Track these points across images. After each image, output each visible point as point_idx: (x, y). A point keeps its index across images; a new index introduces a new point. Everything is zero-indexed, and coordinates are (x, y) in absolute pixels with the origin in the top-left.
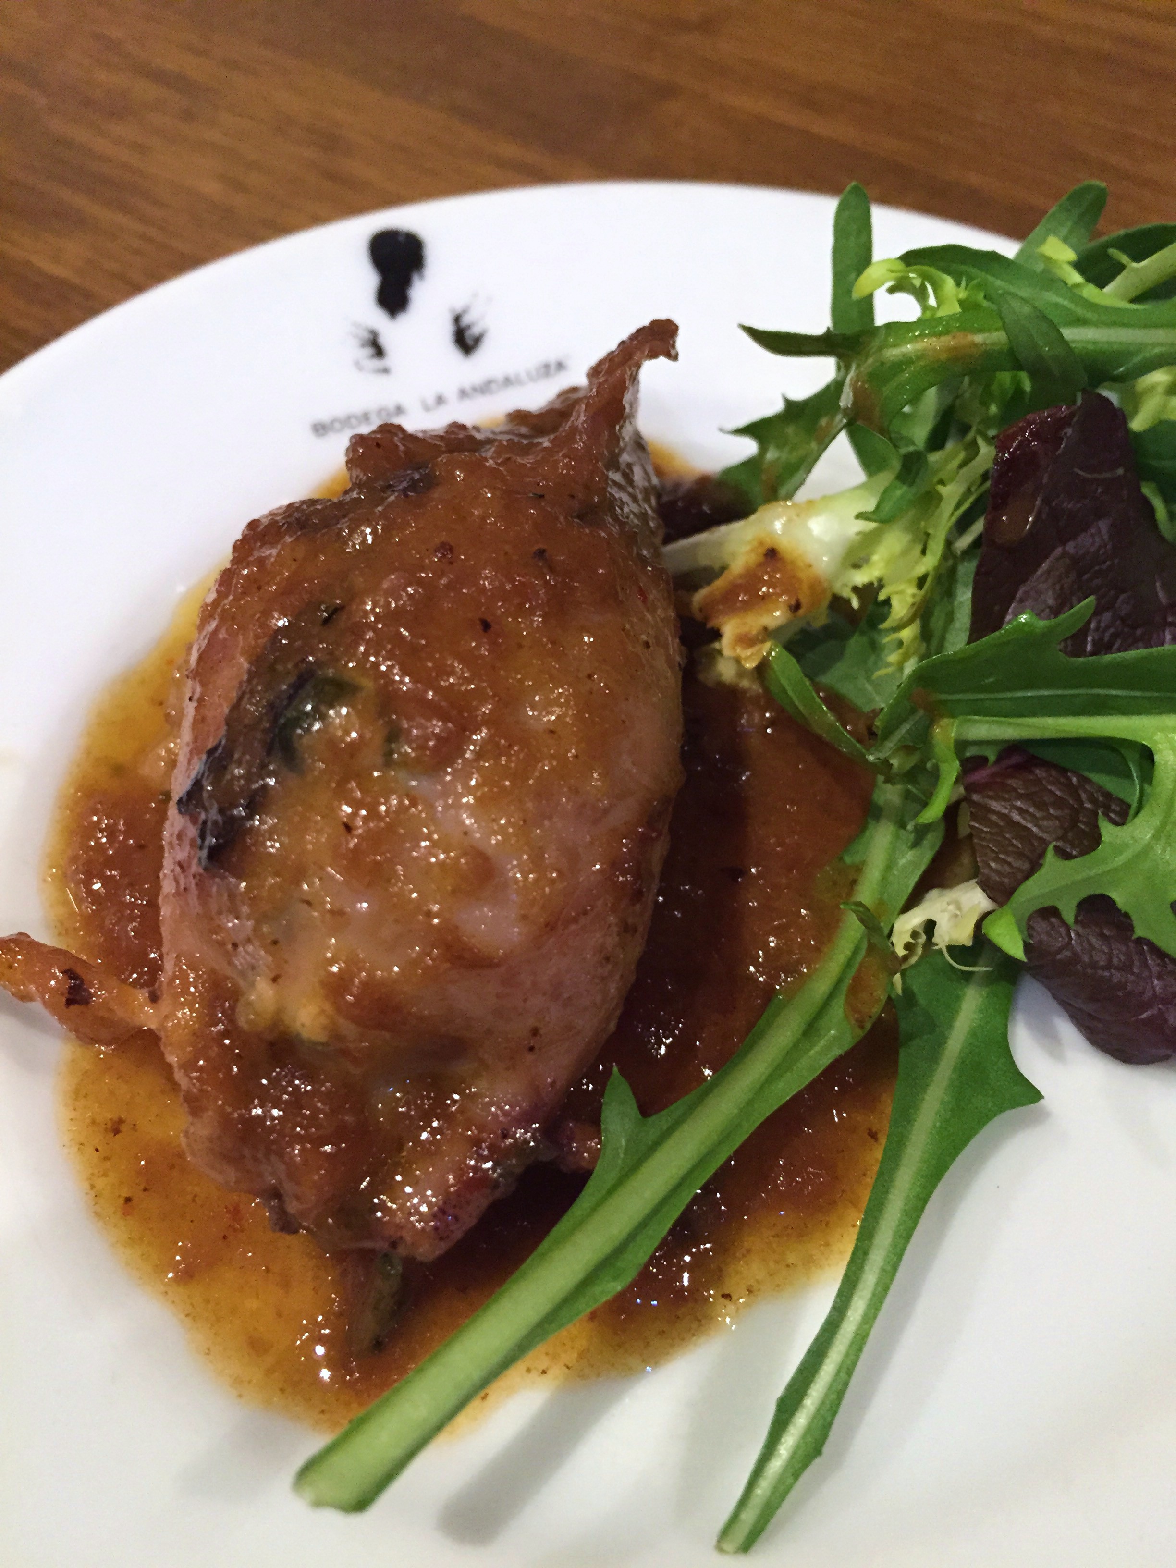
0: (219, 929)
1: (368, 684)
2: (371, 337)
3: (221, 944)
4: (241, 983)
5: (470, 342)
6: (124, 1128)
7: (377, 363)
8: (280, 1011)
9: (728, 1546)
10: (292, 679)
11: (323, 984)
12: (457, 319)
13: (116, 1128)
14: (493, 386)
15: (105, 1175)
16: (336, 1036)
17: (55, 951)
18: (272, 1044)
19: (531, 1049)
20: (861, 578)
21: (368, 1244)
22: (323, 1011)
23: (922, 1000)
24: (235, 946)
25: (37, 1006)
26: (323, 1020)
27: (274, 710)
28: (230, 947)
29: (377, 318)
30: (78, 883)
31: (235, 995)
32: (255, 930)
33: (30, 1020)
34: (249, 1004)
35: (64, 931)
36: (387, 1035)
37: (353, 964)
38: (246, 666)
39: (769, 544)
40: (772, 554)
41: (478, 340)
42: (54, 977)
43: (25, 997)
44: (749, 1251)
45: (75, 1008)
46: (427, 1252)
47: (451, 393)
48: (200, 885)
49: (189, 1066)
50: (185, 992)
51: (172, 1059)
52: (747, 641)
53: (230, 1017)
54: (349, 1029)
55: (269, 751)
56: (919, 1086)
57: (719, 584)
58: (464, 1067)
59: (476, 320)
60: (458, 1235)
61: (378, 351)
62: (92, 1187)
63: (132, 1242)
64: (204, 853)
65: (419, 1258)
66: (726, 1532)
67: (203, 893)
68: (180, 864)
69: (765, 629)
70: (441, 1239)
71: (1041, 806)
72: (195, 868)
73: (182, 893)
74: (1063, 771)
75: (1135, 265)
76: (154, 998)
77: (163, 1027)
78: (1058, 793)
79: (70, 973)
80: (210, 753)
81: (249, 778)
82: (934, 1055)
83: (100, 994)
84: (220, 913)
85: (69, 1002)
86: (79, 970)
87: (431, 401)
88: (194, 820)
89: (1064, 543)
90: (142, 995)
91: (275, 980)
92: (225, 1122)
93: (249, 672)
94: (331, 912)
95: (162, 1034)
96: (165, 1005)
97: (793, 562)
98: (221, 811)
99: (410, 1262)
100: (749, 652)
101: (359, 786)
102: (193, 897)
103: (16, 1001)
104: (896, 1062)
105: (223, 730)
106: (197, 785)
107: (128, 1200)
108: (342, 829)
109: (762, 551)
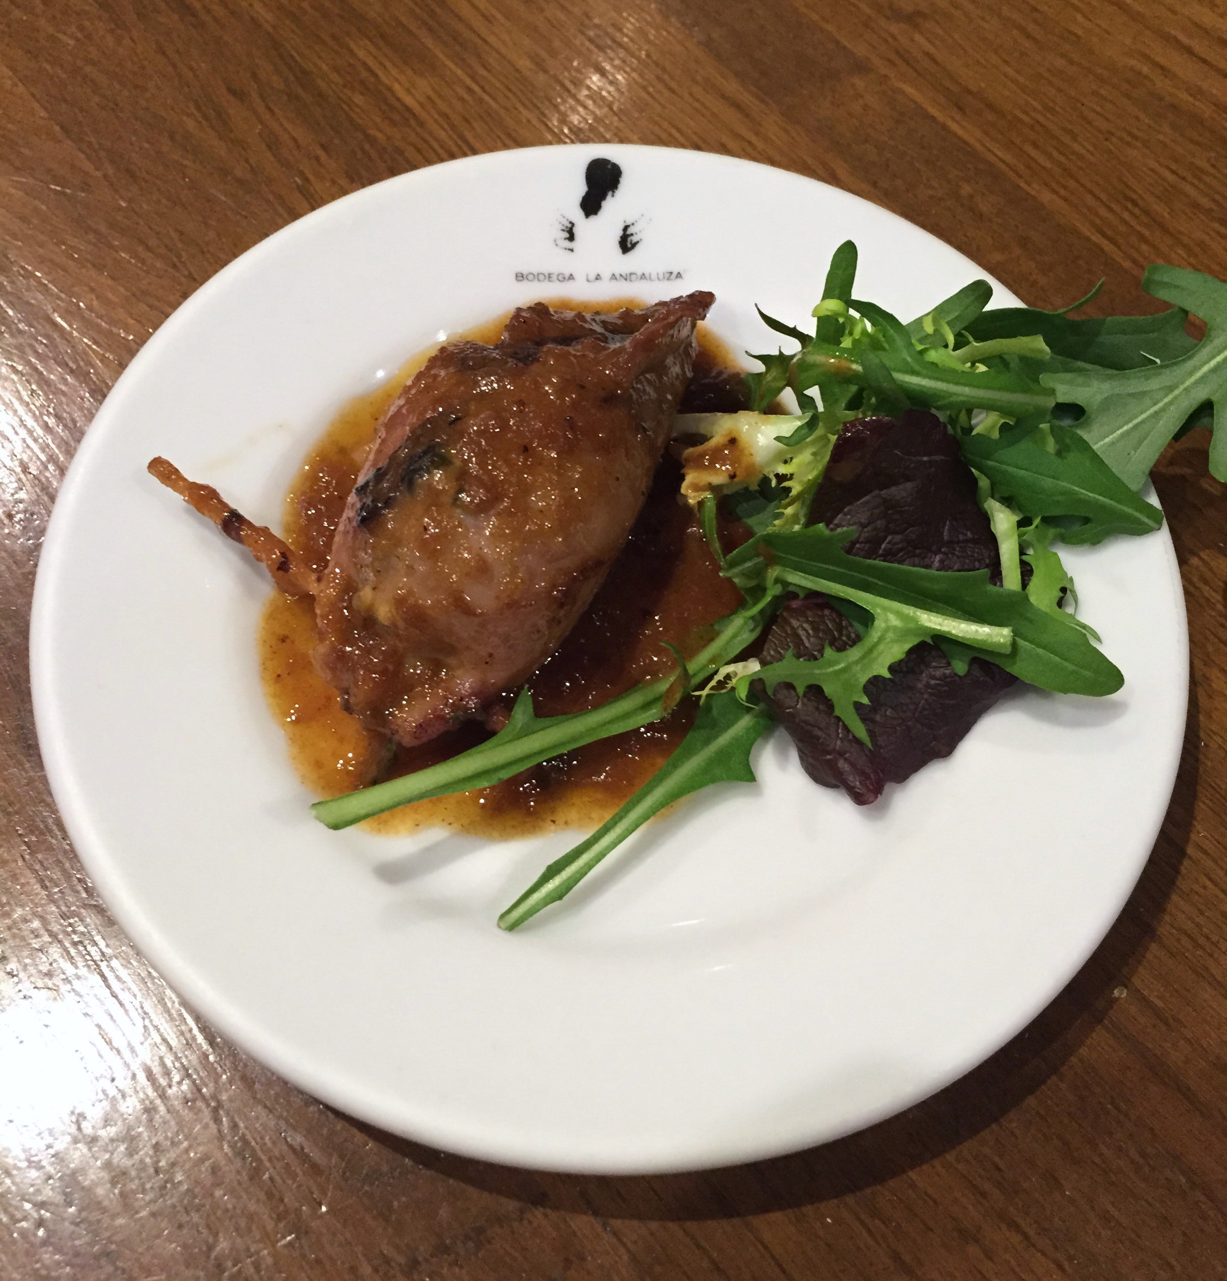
0: (356, 556)
1: (458, 463)
2: (570, 226)
3: (355, 564)
4: (360, 586)
5: (629, 245)
6: (288, 640)
7: (568, 244)
8: (372, 605)
9: (502, 925)
10: (424, 448)
11: (394, 598)
12: (626, 228)
13: (284, 639)
14: (633, 277)
15: (272, 660)
16: (394, 625)
17: (280, 541)
18: (365, 619)
19: (487, 663)
20: (782, 469)
21: (381, 729)
22: (390, 611)
23: (715, 712)
24: (362, 567)
25: (263, 565)
26: (389, 615)
27: (411, 459)
28: (359, 566)
29: (577, 215)
30: (302, 507)
31: (356, 590)
32: (372, 563)
33: (259, 573)
34: (359, 597)
35: (288, 530)
36: (418, 632)
37: (410, 593)
38: (408, 432)
39: (734, 435)
40: (733, 442)
41: (634, 245)
42: (275, 554)
43: (259, 559)
44: (573, 804)
45: (281, 573)
46: (408, 741)
47: (606, 275)
48: (355, 532)
49: (324, 617)
50: (334, 581)
51: (318, 611)
52: (697, 488)
53: (350, 600)
54: (401, 624)
55: (402, 480)
56: (690, 753)
57: (700, 449)
58: (452, 661)
59: (638, 232)
60: (425, 739)
61: (571, 237)
62: (264, 664)
63: (274, 696)
64: (359, 518)
65: (404, 744)
66: (502, 916)
67: (355, 537)
68: (349, 518)
69: (710, 484)
70: (416, 738)
71: (816, 629)
72: (355, 524)
73: (346, 533)
74: (840, 615)
75: (975, 344)
76: (319, 580)
77: (319, 595)
78: (830, 626)
79: (283, 554)
80: (379, 469)
81: (390, 489)
82: (707, 742)
83: (293, 569)
84: (359, 549)
85: (279, 569)
86: (288, 554)
87: (592, 276)
88: (361, 500)
89: (881, 490)
90: (314, 577)
91: (374, 589)
92: (333, 648)
93: (409, 437)
94: (407, 566)
95: (317, 599)
96: (322, 586)
97: (742, 451)
98: (373, 501)
99: (399, 744)
100: (694, 494)
101: (437, 511)
102: (350, 535)
103: (254, 559)
104: (685, 736)
105: (387, 460)
106: (366, 484)
107: (279, 676)
108: (422, 529)
109: (729, 438)
